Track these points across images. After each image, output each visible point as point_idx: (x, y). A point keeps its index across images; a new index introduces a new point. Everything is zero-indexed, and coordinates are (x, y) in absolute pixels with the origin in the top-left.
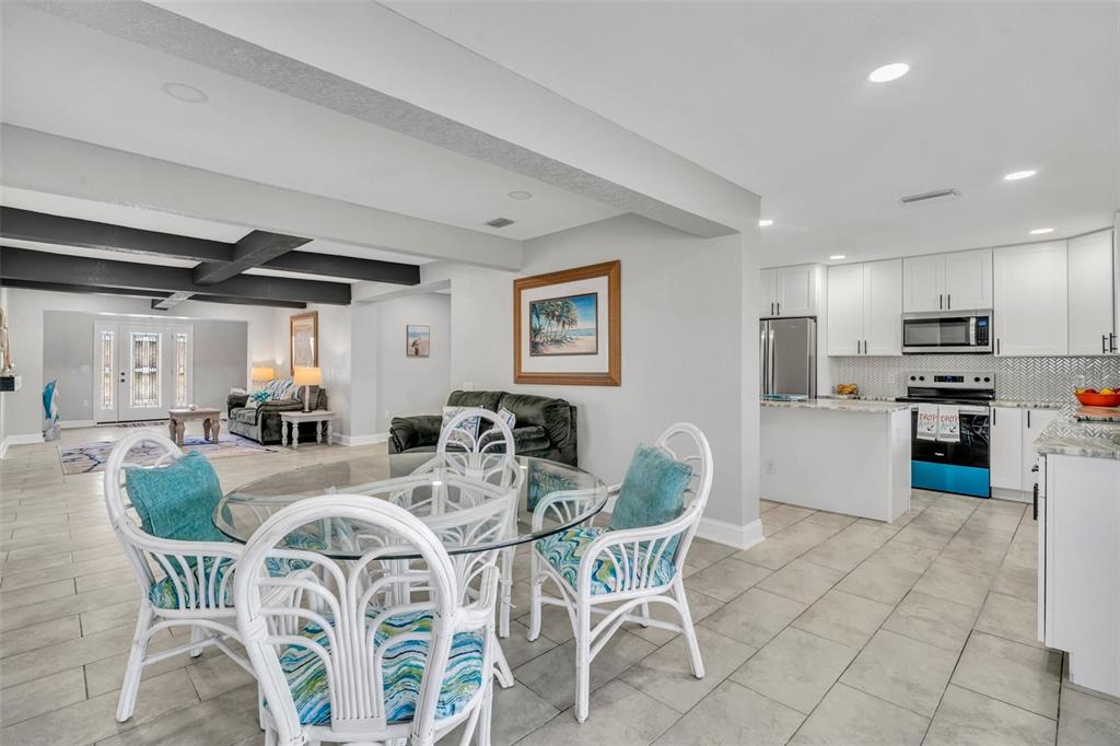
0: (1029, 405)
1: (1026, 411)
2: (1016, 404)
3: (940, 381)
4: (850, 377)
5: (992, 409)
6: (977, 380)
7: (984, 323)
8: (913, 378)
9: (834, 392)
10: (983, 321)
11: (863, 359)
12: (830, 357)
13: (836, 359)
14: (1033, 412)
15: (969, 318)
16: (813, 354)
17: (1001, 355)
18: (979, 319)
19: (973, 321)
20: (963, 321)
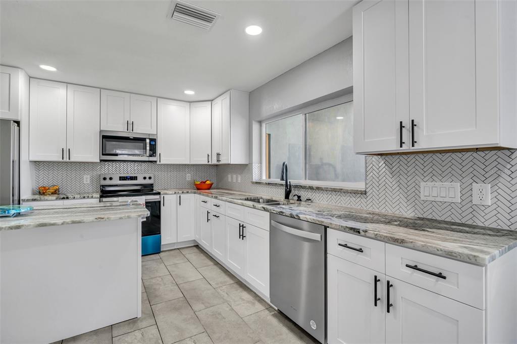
0: (180, 192)
1: (179, 196)
2: (174, 192)
3: (123, 180)
4: (49, 179)
5: (162, 196)
6: (145, 178)
7: (154, 143)
8: (105, 179)
9: (34, 194)
10: (154, 141)
11: (66, 165)
12: (31, 162)
13: (37, 164)
14: (182, 196)
15: (145, 139)
16: (16, 159)
17: (161, 163)
18: (151, 140)
19: (148, 141)
20: (143, 140)
